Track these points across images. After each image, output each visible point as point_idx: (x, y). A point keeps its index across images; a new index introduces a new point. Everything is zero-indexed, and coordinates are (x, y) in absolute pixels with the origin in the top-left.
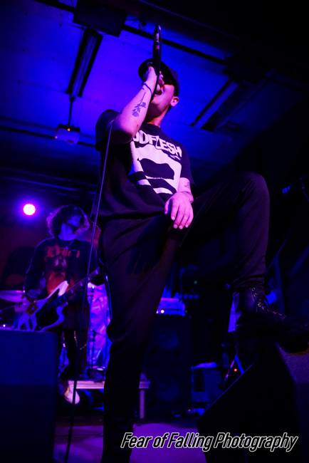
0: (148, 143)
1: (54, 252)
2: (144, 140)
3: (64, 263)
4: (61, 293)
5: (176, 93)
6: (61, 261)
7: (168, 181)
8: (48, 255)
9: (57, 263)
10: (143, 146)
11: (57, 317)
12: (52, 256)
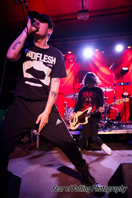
0: (35, 60)
1: (86, 95)
2: (33, 57)
3: (90, 100)
4: (88, 112)
5: (50, 27)
6: (88, 99)
7: (42, 81)
8: (84, 96)
9: (87, 100)
10: (32, 60)
11: (85, 121)
12: (85, 97)
